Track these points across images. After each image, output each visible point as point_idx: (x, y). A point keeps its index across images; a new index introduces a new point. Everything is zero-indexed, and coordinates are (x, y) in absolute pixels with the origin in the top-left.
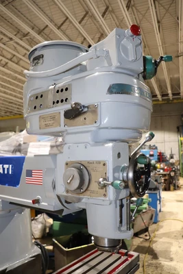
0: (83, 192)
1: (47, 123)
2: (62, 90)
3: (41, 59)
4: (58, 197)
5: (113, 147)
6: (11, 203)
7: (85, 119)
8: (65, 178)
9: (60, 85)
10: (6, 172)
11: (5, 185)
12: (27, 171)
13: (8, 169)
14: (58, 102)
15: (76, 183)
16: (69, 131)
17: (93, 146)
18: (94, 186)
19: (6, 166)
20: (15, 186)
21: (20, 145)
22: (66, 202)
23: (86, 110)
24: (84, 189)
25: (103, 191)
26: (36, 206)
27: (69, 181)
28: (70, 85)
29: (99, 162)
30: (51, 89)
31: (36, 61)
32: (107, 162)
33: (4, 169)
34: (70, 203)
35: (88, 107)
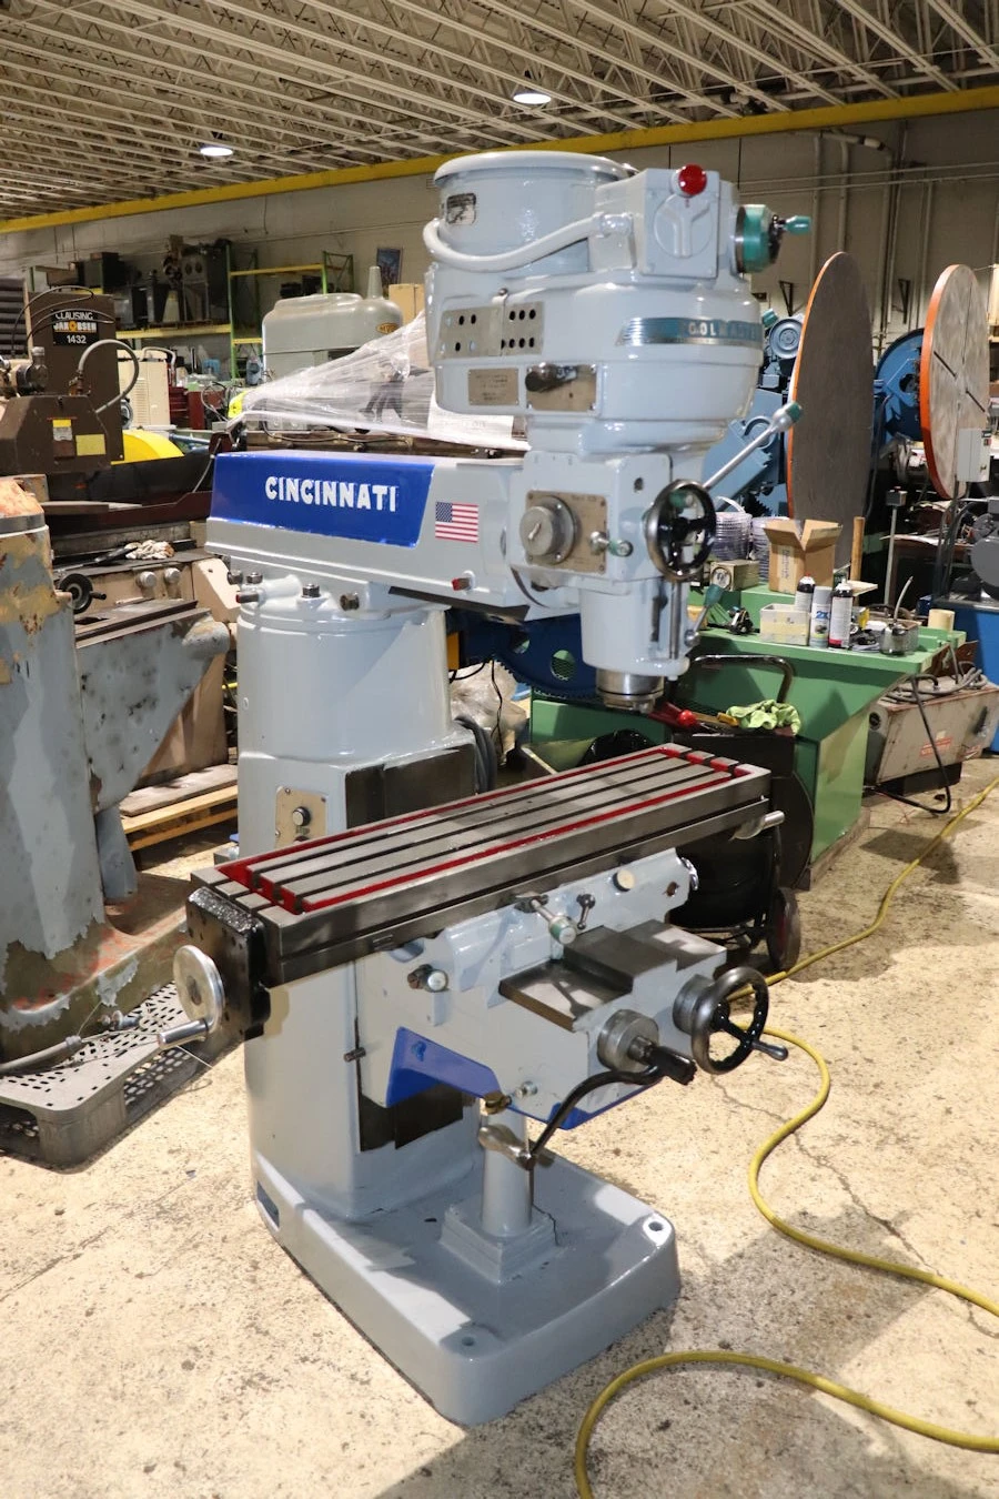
0: (562, 561)
1: (488, 390)
2: (522, 315)
3: (469, 207)
4: (515, 574)
5: (623, 468)
6: (395, 590)
7: (571, 395)
8: (525, 528)
9: (519, 298)
10: (380, 506)
11: (378, 541)
12: (439, 505)
13: (386, 498)
14: (512, 343)
15: (545, 542)
16: (538, 420)
17: (585, 460)
18: (583, 550)
19: (380, 490)
20: (407, 544)
21: (396, 380)
22: (535, 587)
23: (573, 375)
24: (564, 553)
25: (597, 559)
26: (462, 595)
27: (531, 536)
28: (540, 304)
29: (593, 498)
30: (496, 307)
31: (457, 210)
32: (608, 500)
33: (373, 498)
34: (544, 589)
35: (577, 369)
